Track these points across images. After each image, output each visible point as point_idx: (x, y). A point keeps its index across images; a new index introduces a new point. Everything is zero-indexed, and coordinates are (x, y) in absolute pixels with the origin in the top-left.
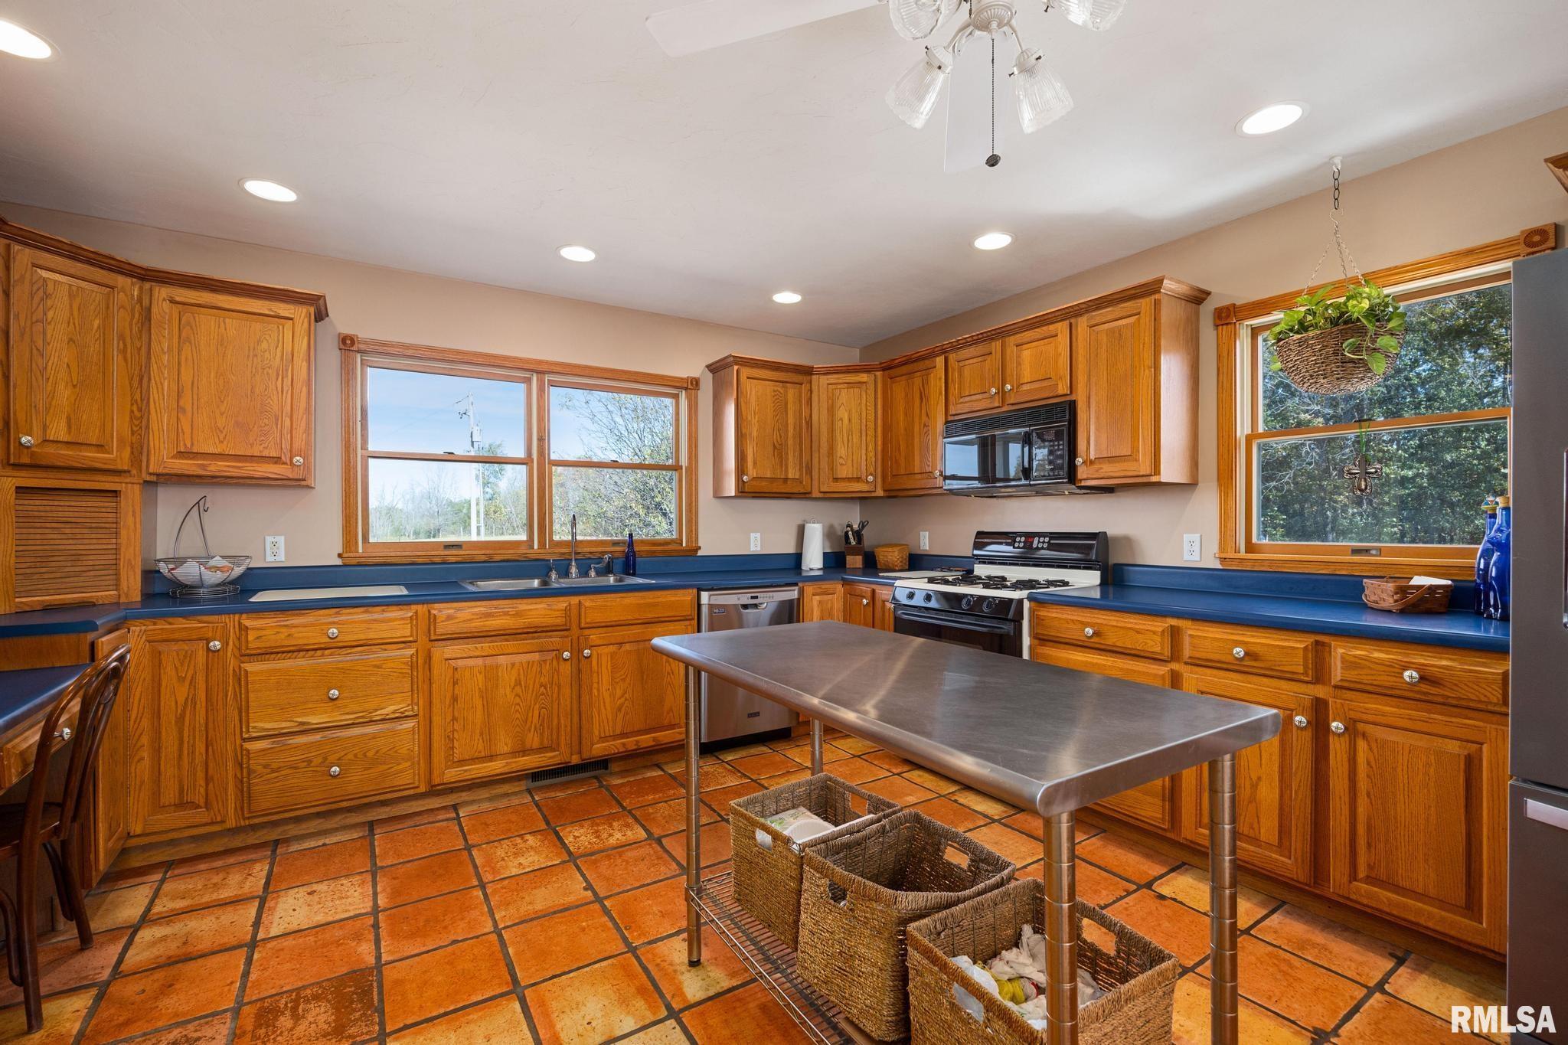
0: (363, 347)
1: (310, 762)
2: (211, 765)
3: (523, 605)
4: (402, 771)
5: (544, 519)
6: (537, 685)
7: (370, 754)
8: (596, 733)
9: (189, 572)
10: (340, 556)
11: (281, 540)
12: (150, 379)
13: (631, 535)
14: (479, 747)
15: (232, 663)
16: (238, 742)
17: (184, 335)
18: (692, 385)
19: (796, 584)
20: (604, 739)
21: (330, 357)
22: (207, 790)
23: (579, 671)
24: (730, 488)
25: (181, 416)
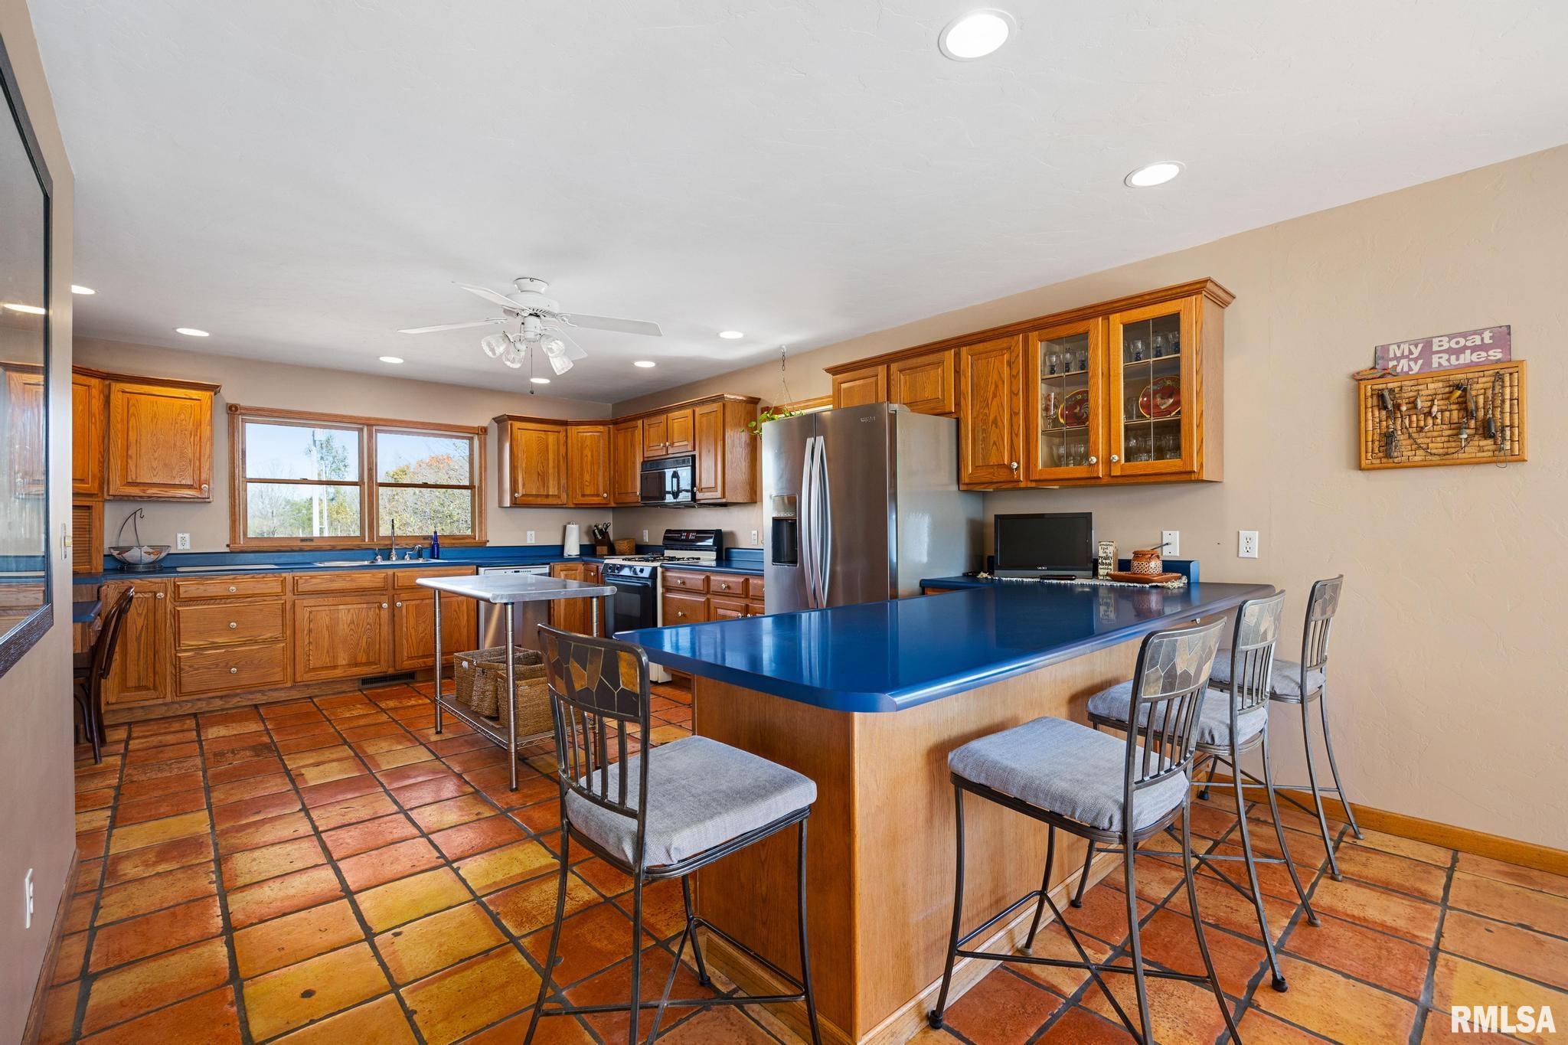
0: (243, 411)
1: (217, 665)
2: (157, 665)
3: (357, 575)
4: (274, 673)
5: (373, 523)
6: (365, 624)
7: (256, 662)
8: (405, 654)
9: (133, 555)
10: (228, 546)
11: (187, 536)
12: (109, 439)
13: (435, 533)
14: (326, 660)
15: (169, 607)
16: (173, 652)
17: (131, 412)
18: (484, 431)
19: (549, 564)
20: (410, 658)
21: (222, 419)
22: (154, 680)
23: (394, 616)
24: (507, 503)
25: (129, 461)
